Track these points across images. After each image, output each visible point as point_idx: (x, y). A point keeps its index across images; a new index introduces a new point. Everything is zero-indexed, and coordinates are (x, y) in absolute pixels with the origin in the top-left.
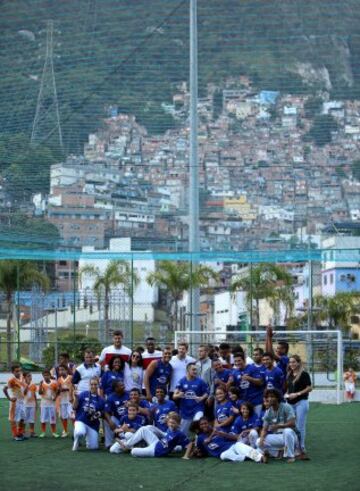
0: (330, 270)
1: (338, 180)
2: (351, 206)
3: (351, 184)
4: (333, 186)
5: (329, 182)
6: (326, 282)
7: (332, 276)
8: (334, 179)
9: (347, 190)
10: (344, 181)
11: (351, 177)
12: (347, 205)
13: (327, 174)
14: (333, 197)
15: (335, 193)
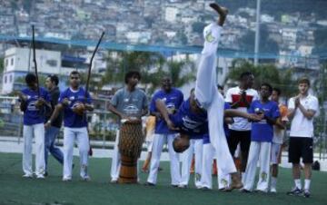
0: (10, 72)
1: (13, 11)
2: (20, 31)
3: (21, 14)
4: (9, 15)
5: (5, 12)
6: (6, 81)
7: (11, 77)
8: (9, 10)
9: (18, 19)
10: (17, 12)
11: (22, 9)
12: (18, 30)
13: (5, 6)
14: (7, 23)
15: (9, 21)
